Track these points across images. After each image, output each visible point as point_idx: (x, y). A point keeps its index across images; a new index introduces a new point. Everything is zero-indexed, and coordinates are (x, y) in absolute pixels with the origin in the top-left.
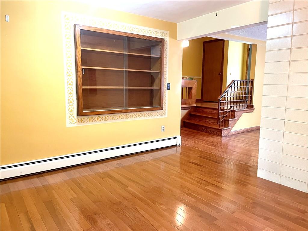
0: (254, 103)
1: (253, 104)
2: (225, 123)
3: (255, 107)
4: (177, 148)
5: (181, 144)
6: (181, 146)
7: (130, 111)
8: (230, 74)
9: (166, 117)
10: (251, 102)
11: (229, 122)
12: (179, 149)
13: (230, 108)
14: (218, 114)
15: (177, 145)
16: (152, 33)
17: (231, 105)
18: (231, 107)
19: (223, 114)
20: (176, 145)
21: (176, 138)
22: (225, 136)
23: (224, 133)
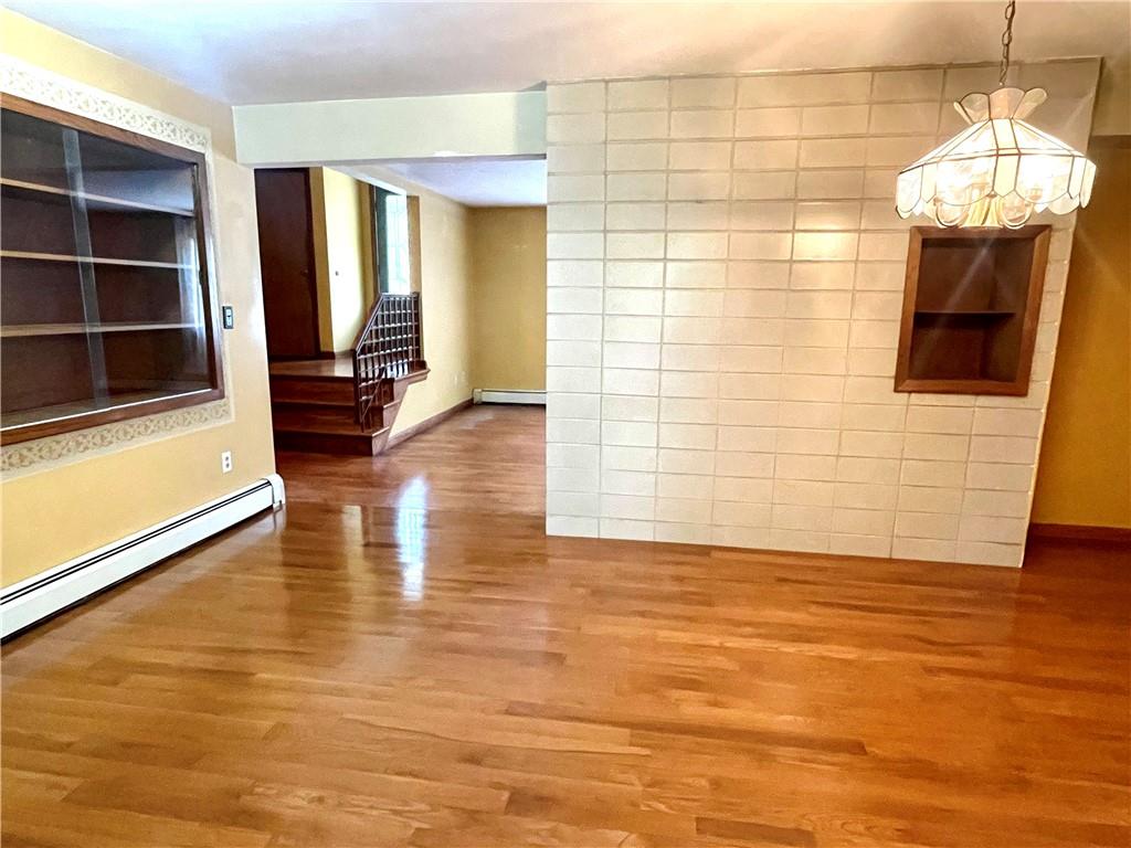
0: (427, 356)
1: (426, 359)
2: (375, 417)
3: (429, 366)
4: (274, 517)
5: (284, 502)
6: (284, 508)
7: (118, 417)
8: (337, 274)
9: (228, 421)
10: (418, 352)
11: (385, 413)
12: (281, 518)
13: (380, 375)
14: (357, 394)
15: (275, 506)
16: (159, 128)
17: (383, 365)
18: (382, 370)
19: (368, 390)
20: (271, 507)
21: (269, 483)
22: (381, 454)
23: (376, 446)
